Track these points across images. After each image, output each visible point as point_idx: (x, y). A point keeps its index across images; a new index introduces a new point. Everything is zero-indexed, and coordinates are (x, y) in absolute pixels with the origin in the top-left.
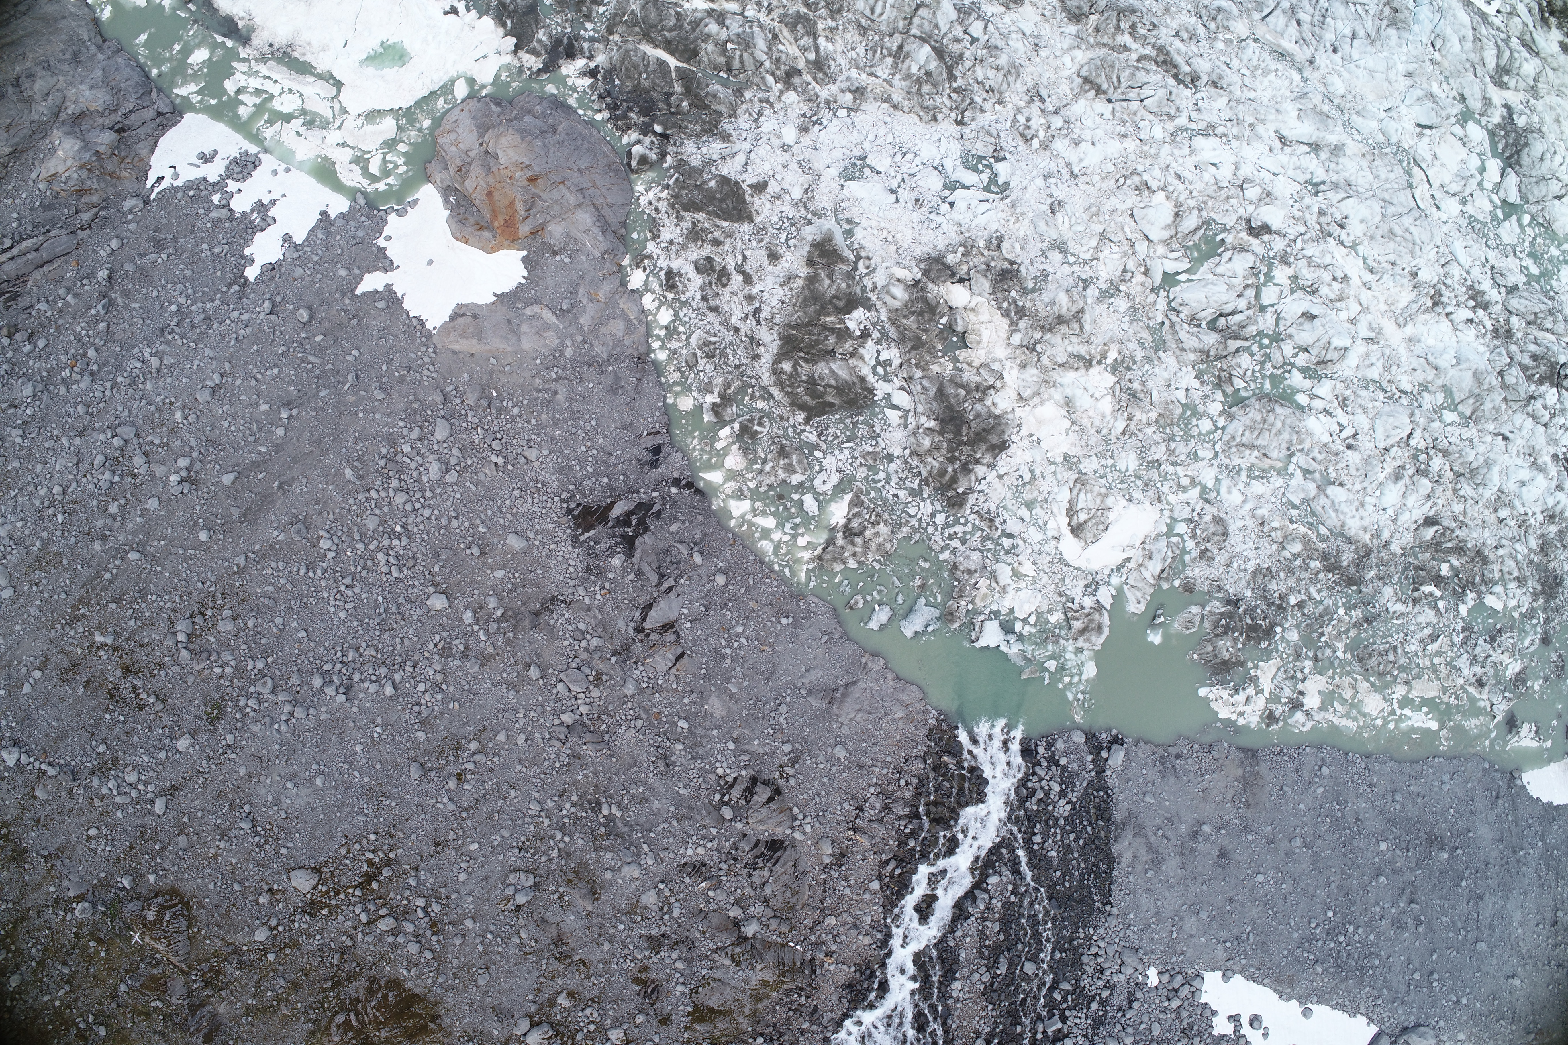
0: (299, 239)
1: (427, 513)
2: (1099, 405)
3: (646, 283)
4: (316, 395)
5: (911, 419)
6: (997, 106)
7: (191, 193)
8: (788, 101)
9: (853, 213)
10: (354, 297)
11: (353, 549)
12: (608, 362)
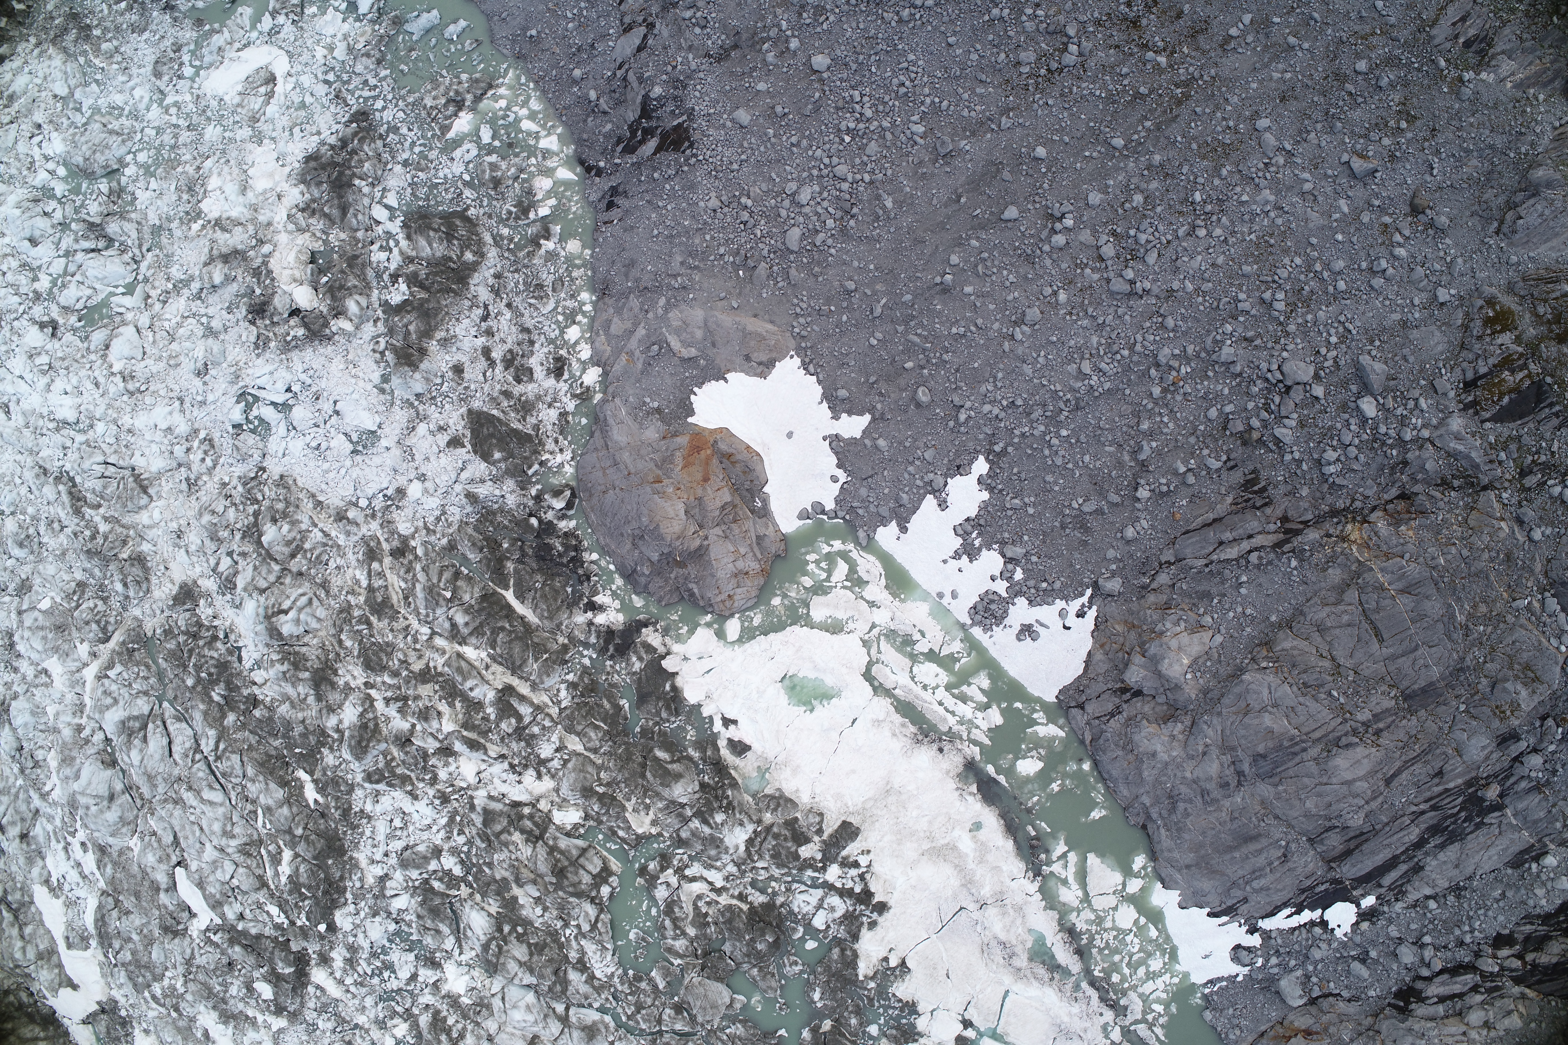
0: (930, 502)
1: (819, 153)
2: (219, 184)
3: (584, 371)
4: (915, 297)
5: (378, 195)
6: (227, 480)
7: (1044, 585)
8: (409, 525)
9: (375, 398)
10: (871, 410)
11: (893, 123)
12: (631, 291)
